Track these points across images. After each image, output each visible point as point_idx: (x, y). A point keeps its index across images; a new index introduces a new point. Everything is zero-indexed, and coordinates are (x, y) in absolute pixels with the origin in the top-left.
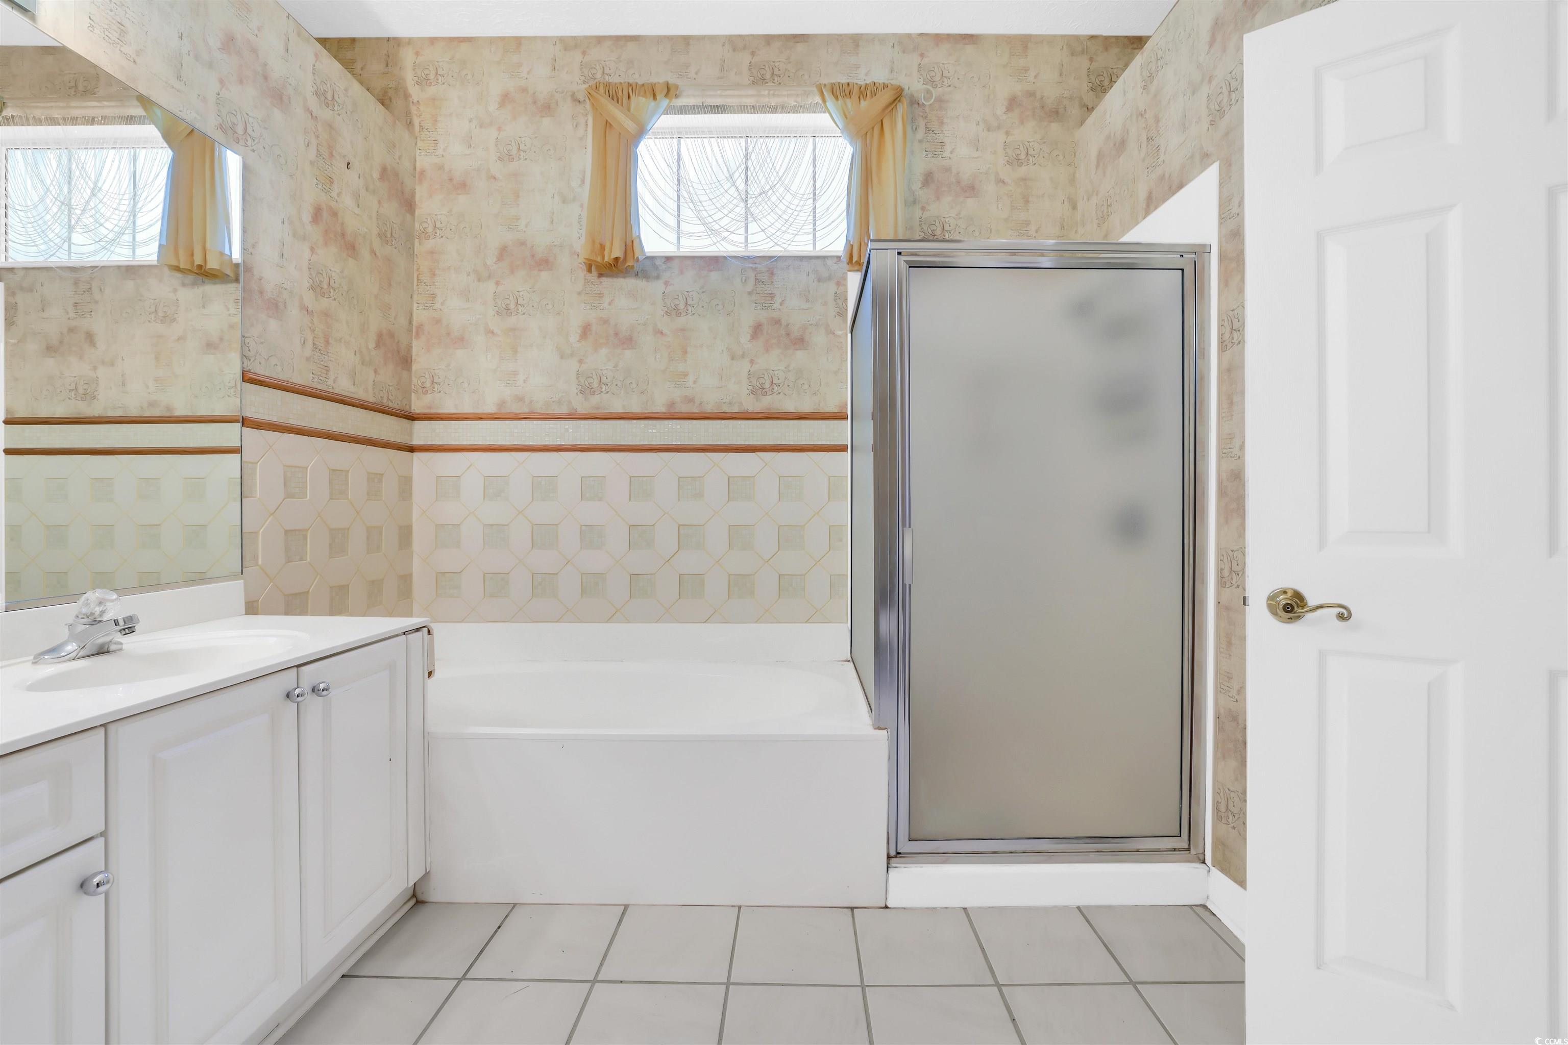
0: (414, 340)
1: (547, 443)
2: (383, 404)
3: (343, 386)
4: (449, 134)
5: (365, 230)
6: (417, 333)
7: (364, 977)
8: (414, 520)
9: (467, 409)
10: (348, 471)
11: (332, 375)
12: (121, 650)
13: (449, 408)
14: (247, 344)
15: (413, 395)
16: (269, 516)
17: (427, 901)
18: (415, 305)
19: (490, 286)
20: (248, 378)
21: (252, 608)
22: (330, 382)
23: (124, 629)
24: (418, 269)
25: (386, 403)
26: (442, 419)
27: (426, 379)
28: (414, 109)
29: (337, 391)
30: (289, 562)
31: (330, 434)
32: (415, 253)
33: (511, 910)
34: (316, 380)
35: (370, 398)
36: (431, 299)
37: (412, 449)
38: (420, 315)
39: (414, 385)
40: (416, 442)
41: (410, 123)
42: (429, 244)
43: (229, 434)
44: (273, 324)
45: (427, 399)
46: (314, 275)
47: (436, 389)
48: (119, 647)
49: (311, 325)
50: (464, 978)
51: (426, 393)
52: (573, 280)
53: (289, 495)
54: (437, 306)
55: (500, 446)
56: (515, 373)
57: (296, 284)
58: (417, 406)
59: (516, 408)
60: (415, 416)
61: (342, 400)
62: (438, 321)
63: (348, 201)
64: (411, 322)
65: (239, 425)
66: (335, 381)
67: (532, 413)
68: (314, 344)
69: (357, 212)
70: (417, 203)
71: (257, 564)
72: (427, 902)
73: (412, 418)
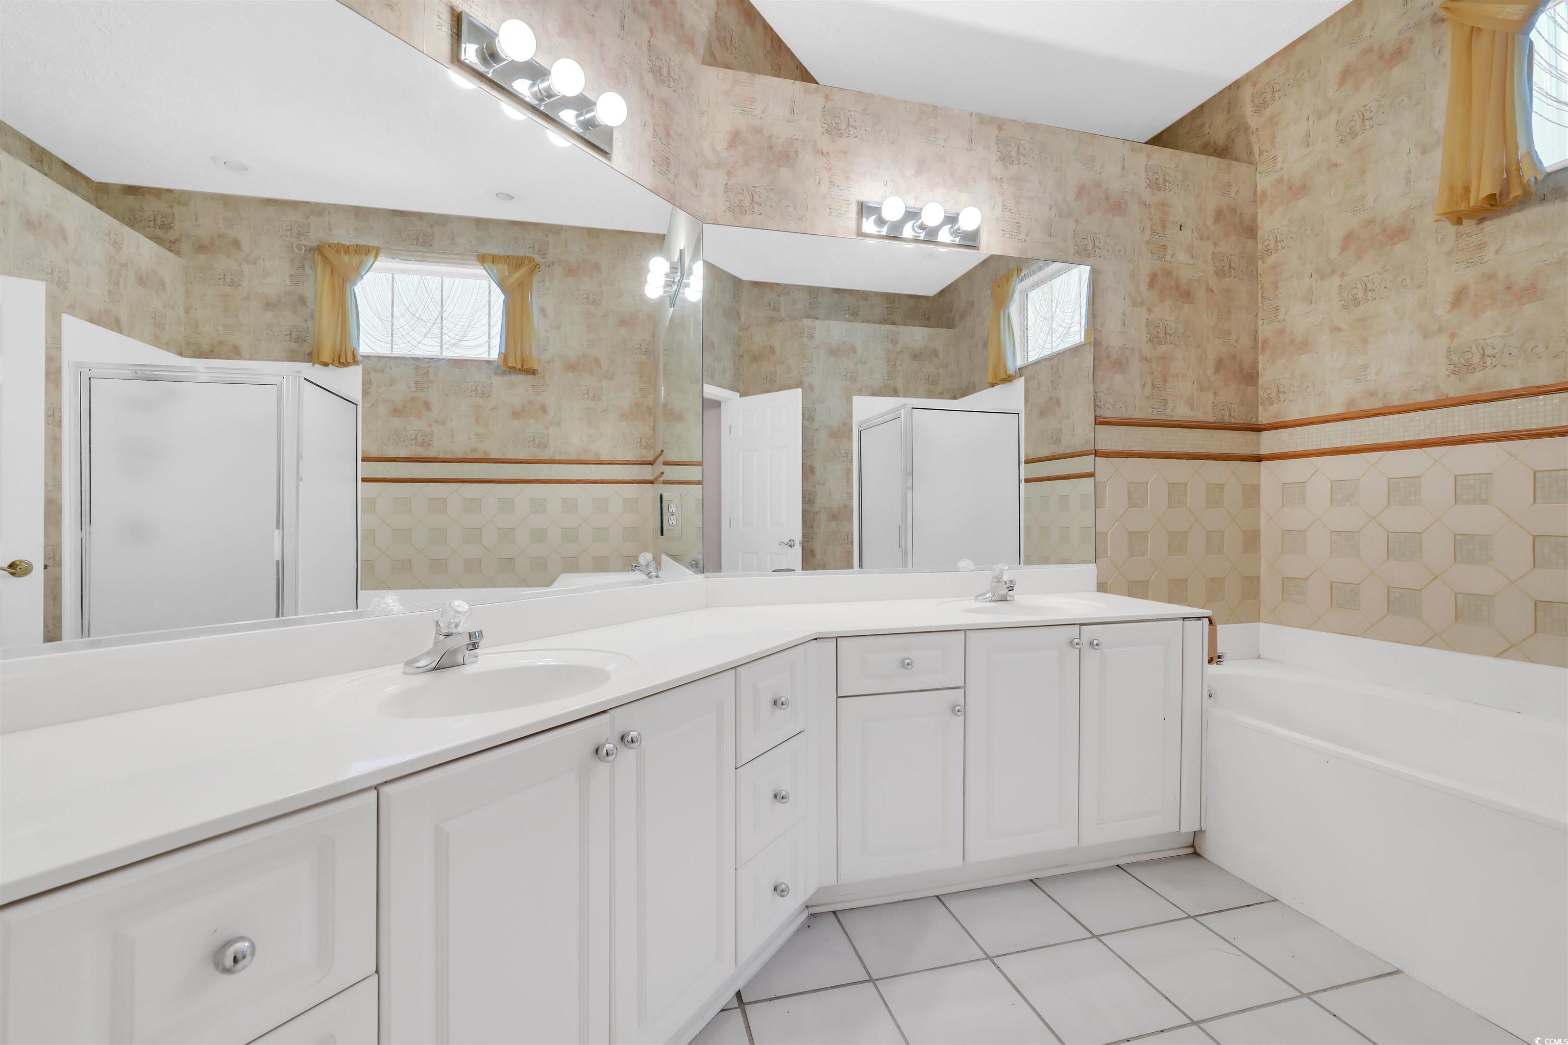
0: (1259, 355)
1: (1406, 439)
2: (1225, 422)
3: (1182, 412)
4: (1287, 145)
5: (1201, 274)
6: (1263, 348)
7: (1130, 874)
8: (1262, 525)
9: (1313, 413)
10: (1187, 483)
11: (1170, 406)
12: (1013, 600)
13: (1295, 414)
14: (1098, 397)
15: (1260, 407)
16: (1116, 521)
17: (1204, 856)
18: (1260, 322)
19: (1336, 281)
20: (1099, 421)
21: (1102, 587)
22: (1169, 412)
23: (1009, 587)
24: (1262, 287)
25: (1228, 419)
26: (1287, 427)
27: (1272, 390)
28: (1254, 139)
29: (1175, 418)
30: (1132, 556)
31: (1168, 454)
32: (1259, 273)
33: (1269, 901)
34: (1155, 412)
35: (1210, 418)
36: (1275, 312)
37: (1259, 459)
38: (1265, 330)
39: (1261, 398)
40: (1264, 451)
41: (1251, 153)
42: (1271, 260)
43: (1085, 464)
44: (1118, 377)
45: (1274, 409)
46: (1151, 330)
47: (1281, 398)
48: (1012, 598)
49: (1149, 370)
50: (1194, 917)
51: (1272, 403)
52: (1439, 240)
53: (1132, 504)
54: (1281, 317)
55: (1349, 447)
56: (1366, 367)
57: (1136, 342)
58: (1264, 418)
59: (1366, 405)
60: (1262, 427)
61: (1179, 425)
62: (1281, 332)
63: (1182, 257)
64: (1256, 340)
65: (1094, 456)
66: (1172, 410)
67: (1387, 407)
68: (1153, 384)
69: (1191, 263)
70: (1259, 225)
71: (1107, 556)
72: (1202, 857)
73: (1258, 429)
